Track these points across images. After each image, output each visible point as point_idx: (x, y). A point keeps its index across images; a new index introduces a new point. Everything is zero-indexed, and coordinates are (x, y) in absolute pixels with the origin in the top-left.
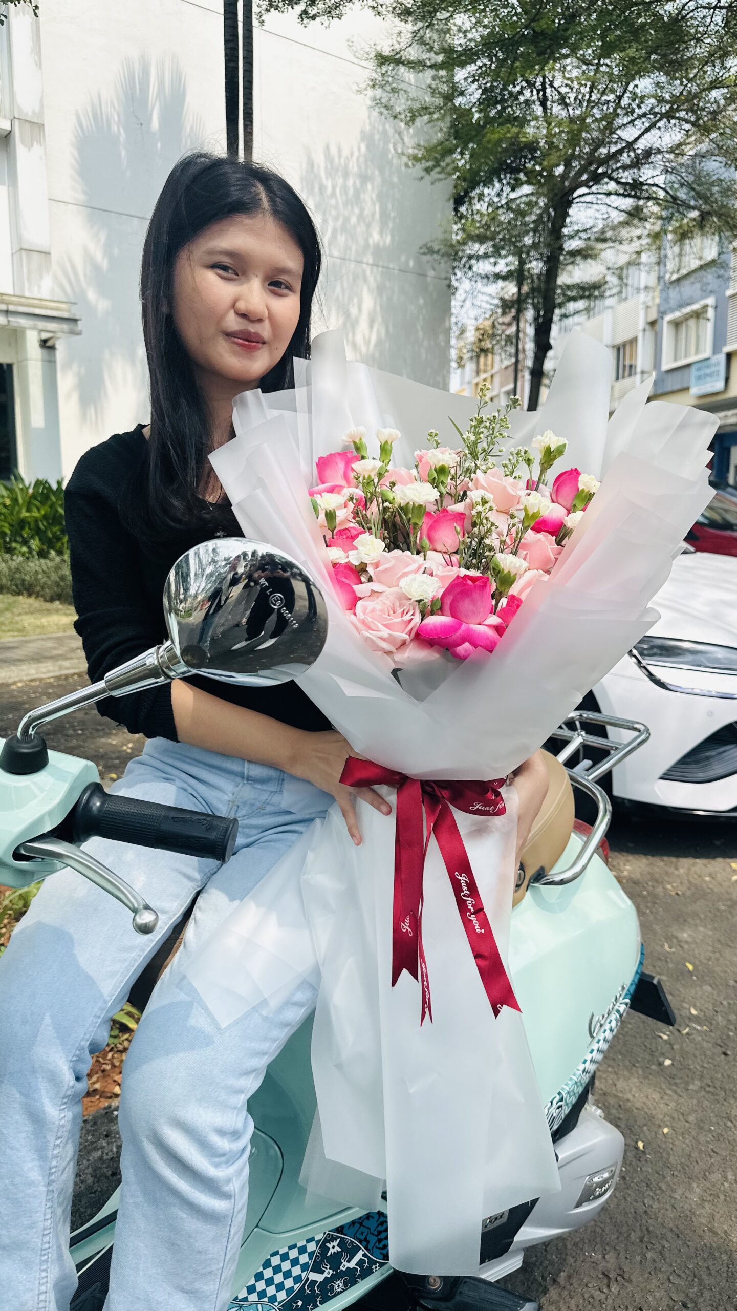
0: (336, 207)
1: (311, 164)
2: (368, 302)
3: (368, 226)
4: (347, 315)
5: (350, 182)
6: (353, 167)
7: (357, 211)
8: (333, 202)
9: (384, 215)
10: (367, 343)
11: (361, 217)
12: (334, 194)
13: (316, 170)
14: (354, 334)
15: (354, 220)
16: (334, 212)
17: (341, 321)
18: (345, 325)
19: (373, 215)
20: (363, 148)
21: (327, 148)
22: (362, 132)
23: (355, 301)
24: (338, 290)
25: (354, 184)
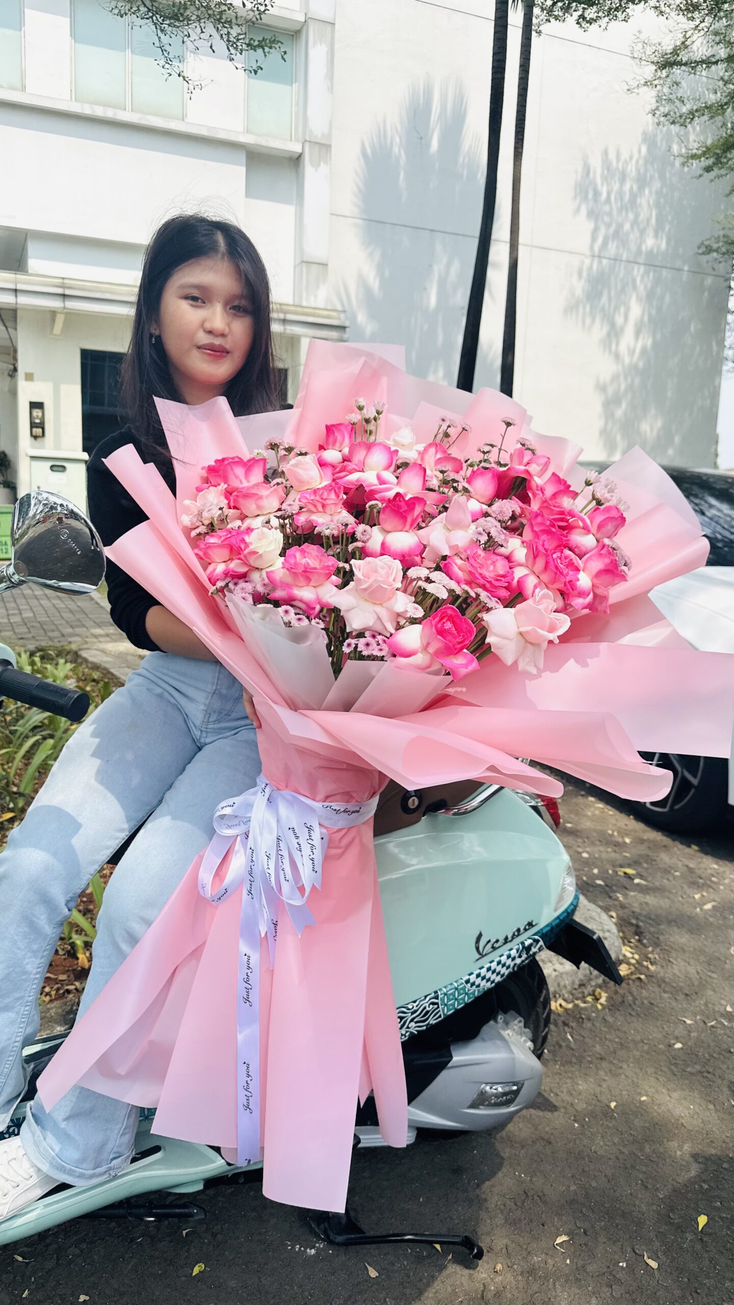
0: (610, 214)
1: (587, 170)
2: (636, 310)
3: (642, 232)
4: (613, 325)
5: (627, 187)
6: (631, 169)
7: (631, 216)
8: (607, 208)
9: (661, 218)
10: (632, 352)
11: (635, 222)
12: (608, 200)
13: (591, 175)
14: (617, 344)
15: (627, 226)
16: (606, 219)
17: (605, 330)
18: (609, 335)
19: (648, 221)
20: (644, 150)
21: (606, 153)
22: (644, 134)
23: (622, 310)
24: (604, 299)
25: (632, 188)
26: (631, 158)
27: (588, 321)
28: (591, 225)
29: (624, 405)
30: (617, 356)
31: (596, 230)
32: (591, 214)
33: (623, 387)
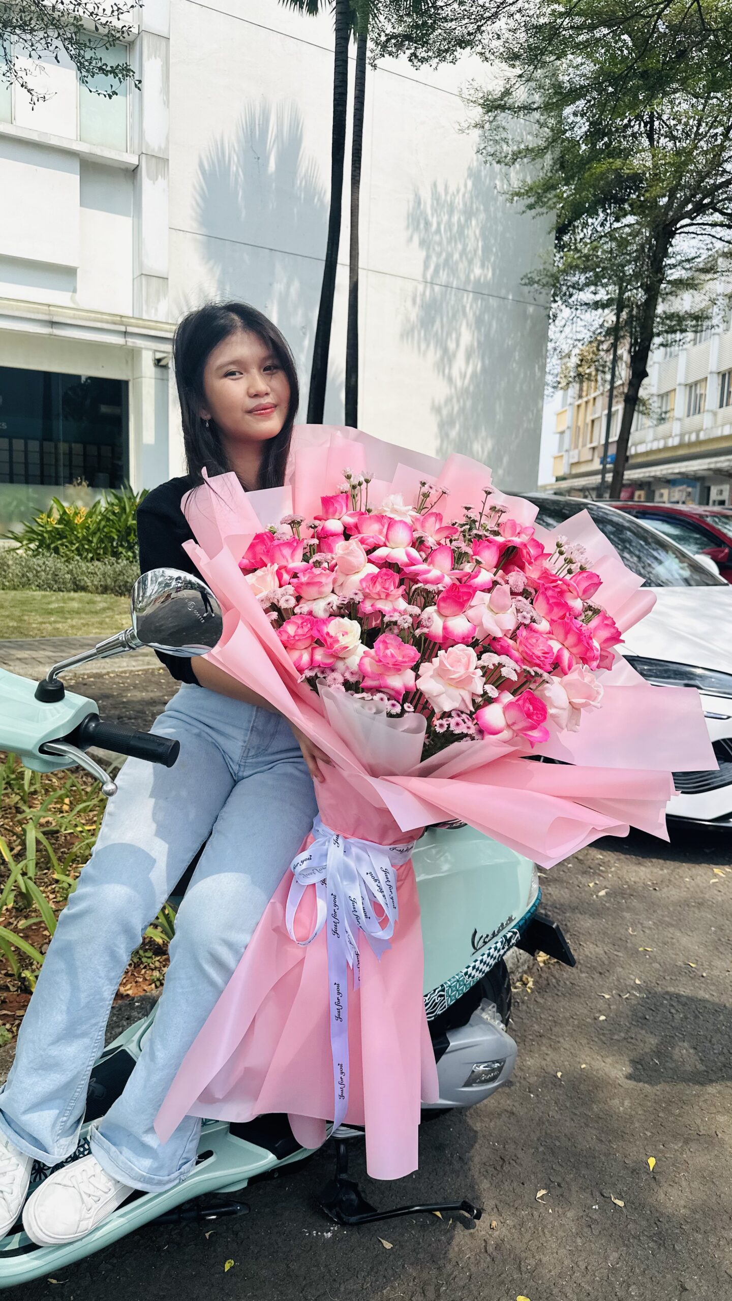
0: (440, 243)
1: (418, 201)
2: (467, 337)
3: (470, 262)
4: (445, 350)
5: (455, 219)
6: (459, 202)
7: (460, 246)
8: (437, 238)
9: (486, 249)
10: (463, 376)
11: (463, 252)
12: (438, 231)
13: (422, 206)
14: (450, 368)
15: (456, 256)
16: (437, 249)
17: (439, 353)
18: (442, 359)
19: (475, 251)
20: (470, 184)
21: (435, 185)
22: (469, 168)
23: (454, 336)
24: (437, 325)
25: (459, 219)
26: (458, 191)
27: (423, 346)
28: (424, 254)
29: (457, 426)
30: (450, 379)
31: (428, 258)
32: (422, 243)
33: (456, 409)
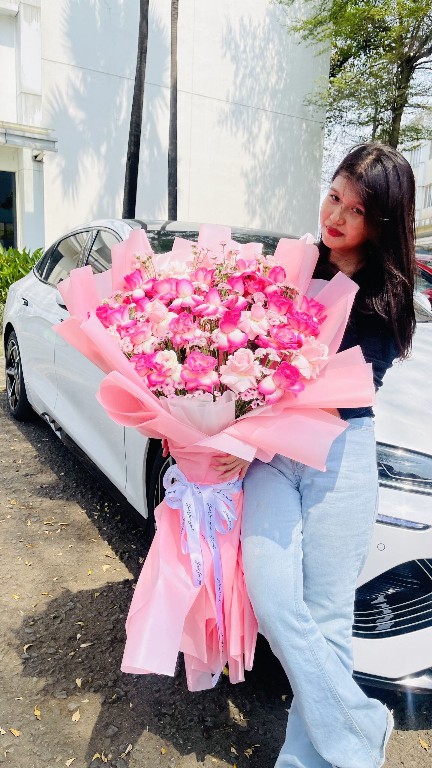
0: (246, 60)
1: (230, 30)
2: (266, 125)
3: (268, 74)
4: (251, 133)
5: (257, 43)
6: (260, 33)
7: (261, 63)
8: (244, 56)
9: (281, 69)
10: (264, 153)
11: (263, 67)
12: (245, 51)
13: (233, 33)
14: (254, 146)
15: (258, 70)
16: (244, 63)
17: (246, 137)
18: (248, 139)
19: (272, 67)
20: (268, 20)
21: (242, 19)
22: (267, 9)
23: (257, 124)
24: (245, 116)
25: (260, 44)
26: (259, 25)
27: (234, 130)
28: (235, 67)
29: (260, 186)
30: (254, 155)
31: (238, 69)
32: (234, 59)
33: (259, 175)
